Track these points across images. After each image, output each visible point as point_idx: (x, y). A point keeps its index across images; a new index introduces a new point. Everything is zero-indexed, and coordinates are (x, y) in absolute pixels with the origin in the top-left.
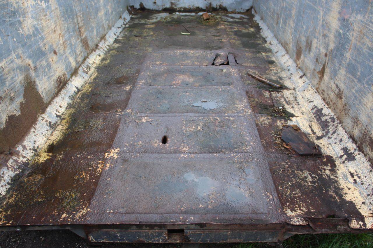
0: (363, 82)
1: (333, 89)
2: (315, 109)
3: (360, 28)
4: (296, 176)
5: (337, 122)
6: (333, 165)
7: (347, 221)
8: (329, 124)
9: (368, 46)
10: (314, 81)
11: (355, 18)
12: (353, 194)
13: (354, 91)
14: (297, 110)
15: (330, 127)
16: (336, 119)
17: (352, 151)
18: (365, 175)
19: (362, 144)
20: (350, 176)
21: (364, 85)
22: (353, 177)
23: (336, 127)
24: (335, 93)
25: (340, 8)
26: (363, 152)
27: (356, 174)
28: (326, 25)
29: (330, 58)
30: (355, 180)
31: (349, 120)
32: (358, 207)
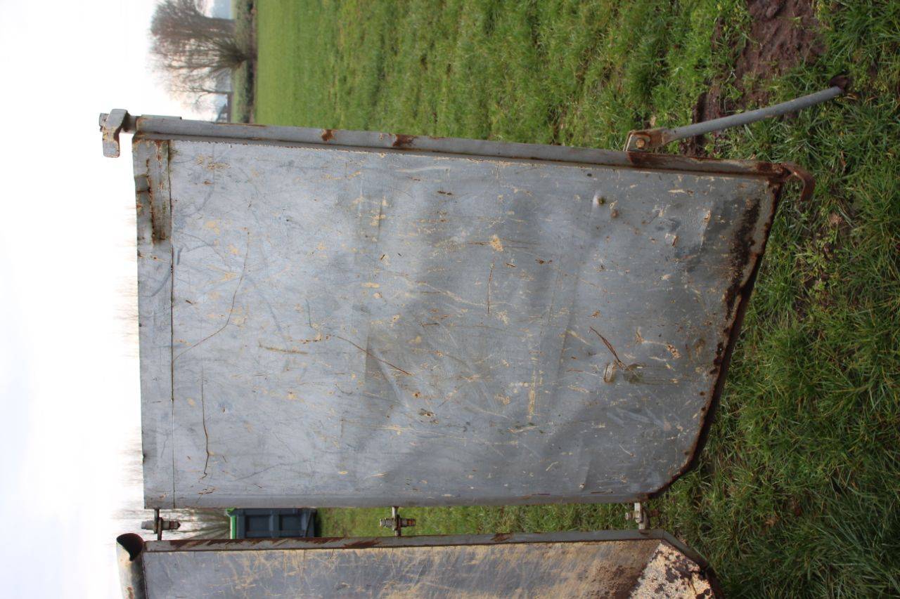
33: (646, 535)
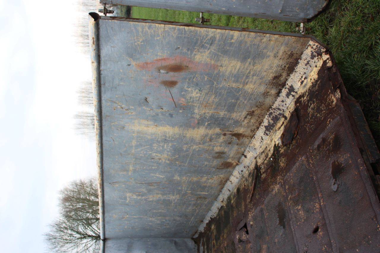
0: (238, 96)
1: (248, 122)
2: (267, 132)
3: (203, 108)
4: (313, 115)
5: (271, 111)
6: (300, 97)
7: (329, 69)
8: (274, 116)
9: (214, 98)
10: (246, 142)
11: (197, 114)
12: (313, 75)
13: (246, 102)
14: (270, 147)
15: (276, 114)
16: (269, 112)
17: (287, 90)
18: (299, 74)
19: (280, 85)
20: (303, 83)
21: (240, 95)
22: (303, 81)
23: (274, 109)
24: (250, 119)
25: (190, 128)
26: (285, 82)
27: (300, 80)
28: (203, 141)
29: (227, 130)
30: (305, 79)
31: (267, 100)
32: (319, 68)
33: (304, 36)
